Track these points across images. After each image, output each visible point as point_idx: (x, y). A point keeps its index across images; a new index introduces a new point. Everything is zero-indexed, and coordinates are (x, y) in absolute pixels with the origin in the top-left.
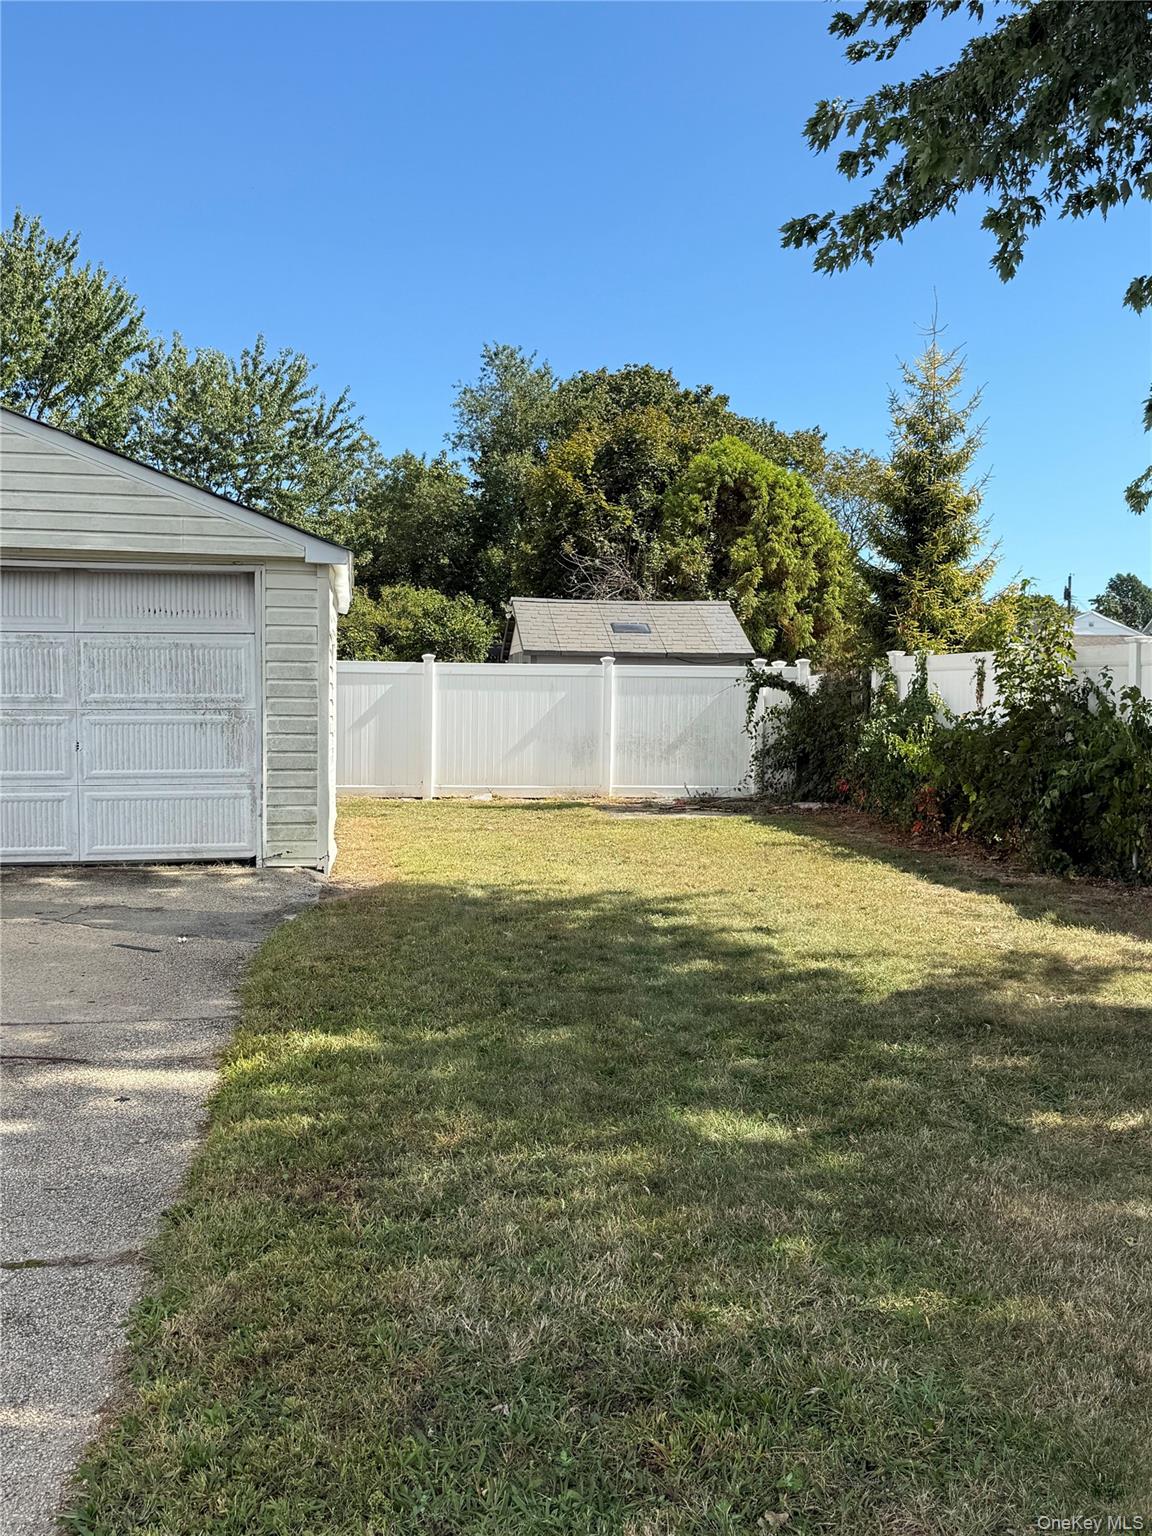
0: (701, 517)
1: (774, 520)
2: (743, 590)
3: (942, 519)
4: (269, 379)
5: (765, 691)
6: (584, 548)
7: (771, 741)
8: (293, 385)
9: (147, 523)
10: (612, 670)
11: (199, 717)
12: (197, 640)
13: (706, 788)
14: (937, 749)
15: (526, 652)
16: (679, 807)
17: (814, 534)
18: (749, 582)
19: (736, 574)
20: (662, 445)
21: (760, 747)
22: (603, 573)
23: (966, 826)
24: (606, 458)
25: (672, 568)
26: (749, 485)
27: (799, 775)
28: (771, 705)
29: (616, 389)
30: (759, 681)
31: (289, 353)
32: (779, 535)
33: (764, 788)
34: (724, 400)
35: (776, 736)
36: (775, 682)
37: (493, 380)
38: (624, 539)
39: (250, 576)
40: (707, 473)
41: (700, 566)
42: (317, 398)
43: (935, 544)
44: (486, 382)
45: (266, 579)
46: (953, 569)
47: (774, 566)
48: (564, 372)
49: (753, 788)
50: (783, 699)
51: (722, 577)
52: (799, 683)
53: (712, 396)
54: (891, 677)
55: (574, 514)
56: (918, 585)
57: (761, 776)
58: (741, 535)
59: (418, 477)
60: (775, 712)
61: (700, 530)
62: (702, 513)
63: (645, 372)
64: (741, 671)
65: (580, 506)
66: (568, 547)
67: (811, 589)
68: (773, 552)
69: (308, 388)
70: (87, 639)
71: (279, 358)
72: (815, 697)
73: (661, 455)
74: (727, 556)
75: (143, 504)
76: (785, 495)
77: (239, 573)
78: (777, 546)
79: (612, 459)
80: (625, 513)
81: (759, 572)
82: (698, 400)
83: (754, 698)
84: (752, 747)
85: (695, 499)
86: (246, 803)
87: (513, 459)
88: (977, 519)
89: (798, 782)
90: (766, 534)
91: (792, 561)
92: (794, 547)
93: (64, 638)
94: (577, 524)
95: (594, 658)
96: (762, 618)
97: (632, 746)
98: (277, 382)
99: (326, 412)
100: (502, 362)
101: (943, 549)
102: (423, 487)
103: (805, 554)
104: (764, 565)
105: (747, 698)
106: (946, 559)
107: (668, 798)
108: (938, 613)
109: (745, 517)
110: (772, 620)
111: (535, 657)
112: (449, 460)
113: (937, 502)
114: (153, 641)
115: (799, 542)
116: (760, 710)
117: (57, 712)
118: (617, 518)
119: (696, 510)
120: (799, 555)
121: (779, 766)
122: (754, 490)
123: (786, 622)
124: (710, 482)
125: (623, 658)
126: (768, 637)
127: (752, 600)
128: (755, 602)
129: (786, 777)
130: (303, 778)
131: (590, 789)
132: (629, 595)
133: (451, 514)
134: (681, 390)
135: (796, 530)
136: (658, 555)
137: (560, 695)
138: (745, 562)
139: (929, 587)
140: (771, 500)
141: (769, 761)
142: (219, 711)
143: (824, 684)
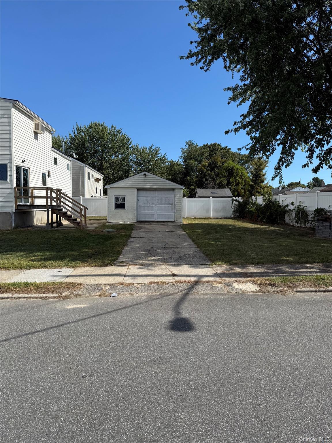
0: (225, 174)
1: (237, 175)
2: (232, 186)
3: (260, 177)
4: (153, 151)
5: (234, 202)
6: (207, 180)
7: (235, 209)
8: (156, 153)
9: (164, 185)
10: (212, 199)
11: (168, 205)
12: (168, 197)
13: (226, 216)
14: (256, 209)
15: (199, 197)
16: (222, 218)
17: (244, 177)
18: (233, 185)
19: (231, 184)
20: (219, 162)
21: (234, 210)
22: (209, 184)
23: (260, 219)
24: (210, 165)
25: (221, 182)
26: (233, 169)
27: (239, 214)
28: (235, 204)
29: (210, 148)
30: (233, 200)
31: (157, 147)
32: (238, 177)
33: (234, 216)
34: (230, 149)
35: (236, 208)
36: (236, 200)
37: (187, 147)
38: (213, 178)
39: (174, 190)
40: (226, 167)
41: (225, 182)
42: (161, 154)
43: (259, 181)
44: (186, 147)
45: (176, 190)
46: (261, 184)
47: (237, 182)
48: (200, 145)
49: (233, 216)
50: (237, 203)
51: (229, 184)
52: (239, 201)
53: (228, 148)
54: (252, 200)
55: (204, 174)
56: (256, 187)
57: (234, 214)
58: (232, 177)
59: (174, 165)
60: (236, 205)
61: (225, 176)
62: (226, 174)
63: (215, 144)
64: (231, 199)
65: (205, 173)
66: (204, 180)
67: (243, 185)
68: (237, 180)
69: (159, 153)
70: (157, 197)
71: (155, 148)
72: (242, 203)
73: (219, 164)
74: (230, 181)
75: (164, 183)
76: (239, 170)
77: (173, 190)
78: (238, 179)
79: (211, 165)
80: (213, 174)
81: (235, 183)
82: (225, 148)
83: (233, 203)
84: (232, 210)
85: (224, 171)
86: (173, 215)
87: (191, 161)
88: (265, 177)
89: (239, 215)
90: (236, 177)
91: (240, 181)
92: (241, 179)
93: (154, 197)
94: (205, 176)
95: (209, 197)
96: (235, 190)
97: (214, 210)
98: (154, 152)
99: (162, 157)
100: (189, 144)
101: (260, 181)
102: (175, 167)
103: (242, 180)
104: (236, 182)
105: (232, 203)
106: (261, 183)
107: (220, 218)
108: (259, 190)
109: (233, 174)
110: (237, 191)
111: (200, 197)
112: (180, 161)
113: (260, 175)
114: (164, 197)
115: (242, 178)
116: (234, 205)
117: (154, 205)
118: (211, 175)
119: (224, 173)
120: (241, 180)
121: (236, 213)
122: (234, 170)
123: (239, 191)
124: (227, 168)
125: (213, 197)
126: (236, 194)
127: (234, 187)
128: (234, 188)
129: (237, 214)
130: (180, 212)
131: (209, 216)
132: (213, 187)
133: (180, 172)
134: (222, 147)
135: (241, 176)
136: (218, 180)
137: (204, 203)
138: (233, 181)
139: (258, 187)
140: (237, 171)
141: (235, 212)
142: (170, 205)
143: (243, 201)
